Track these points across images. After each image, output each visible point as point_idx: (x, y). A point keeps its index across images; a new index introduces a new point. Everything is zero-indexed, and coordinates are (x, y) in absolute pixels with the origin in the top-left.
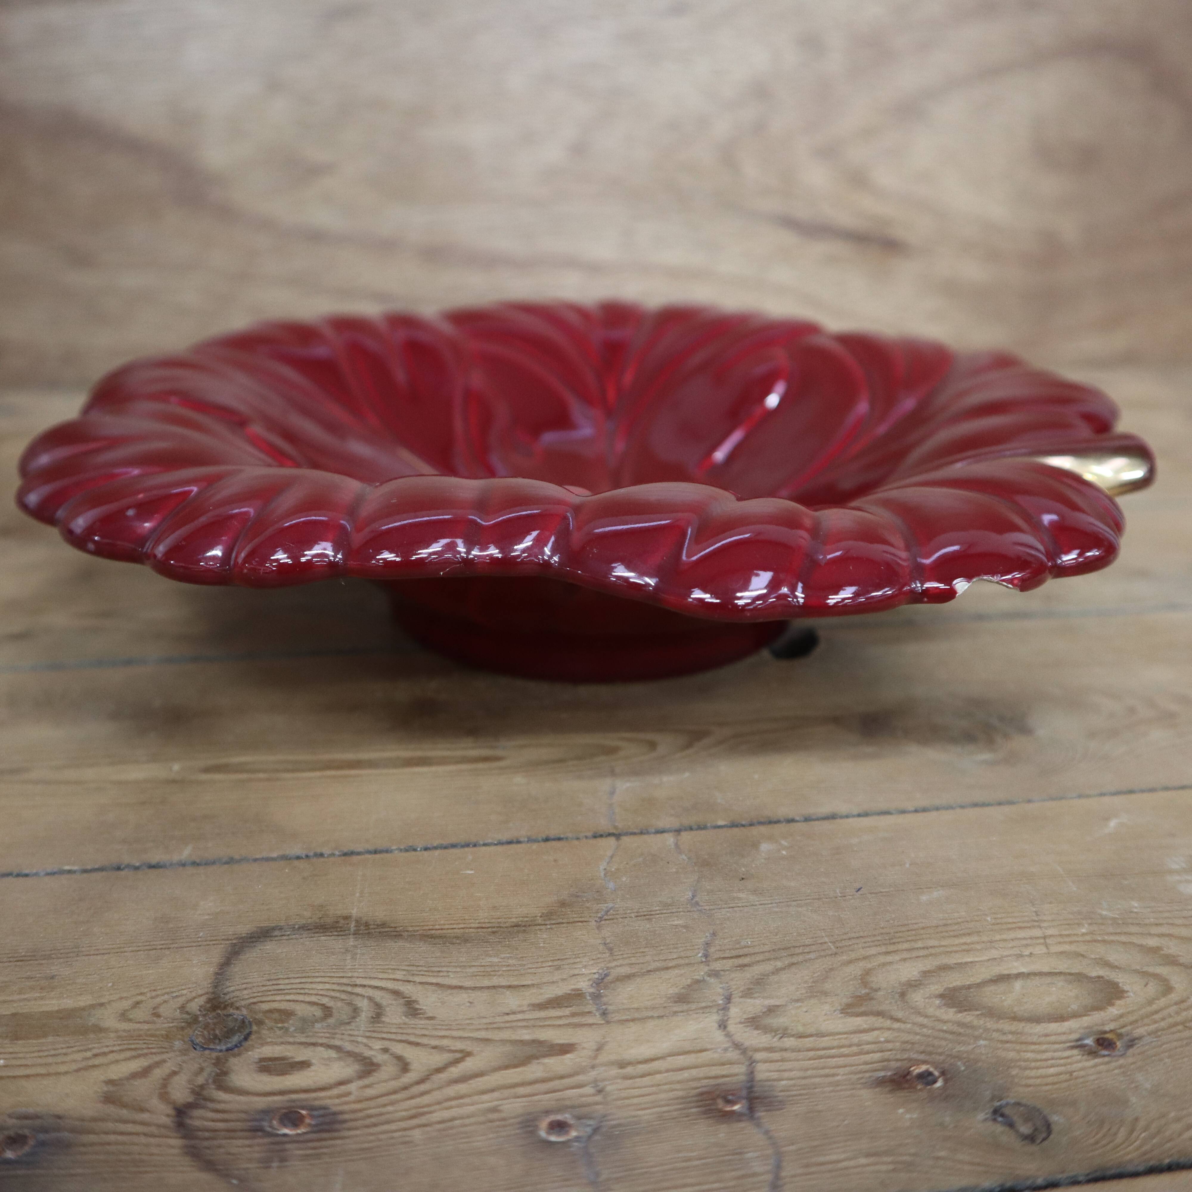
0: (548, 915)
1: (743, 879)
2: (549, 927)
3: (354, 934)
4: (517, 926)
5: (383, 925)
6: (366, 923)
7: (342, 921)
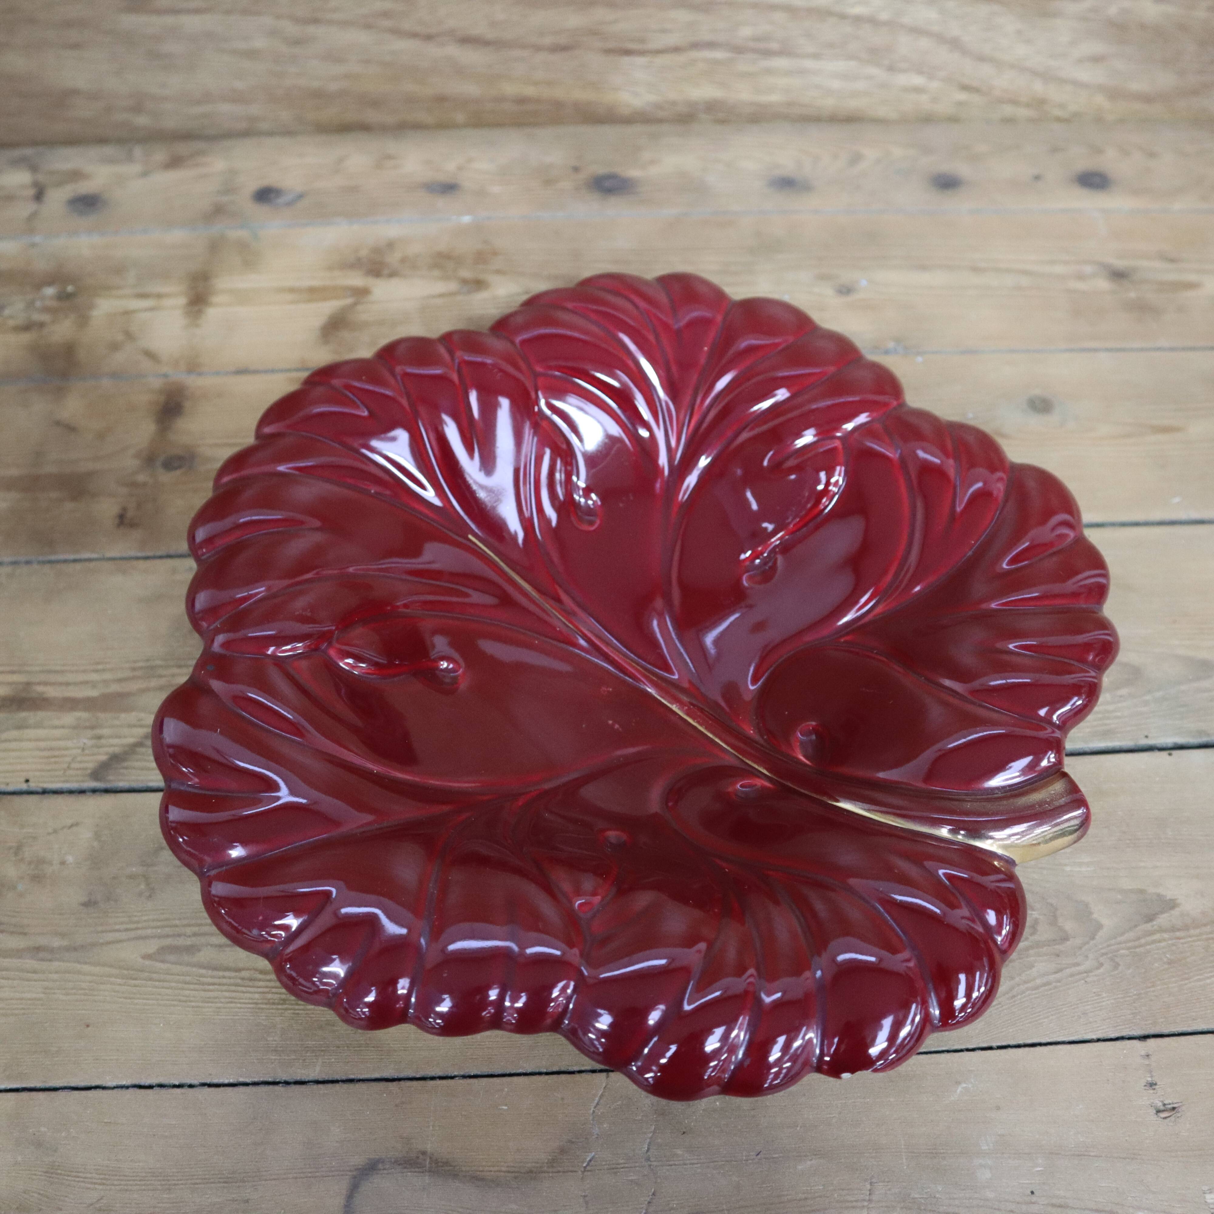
0: (552, 1162)
1: (684, 1133)
2: (551, 1175)
3: (430, 1171)
4: (531, 1172)
5: (447, 1163)
6: (436, 1160)
7: (421, 1157)
